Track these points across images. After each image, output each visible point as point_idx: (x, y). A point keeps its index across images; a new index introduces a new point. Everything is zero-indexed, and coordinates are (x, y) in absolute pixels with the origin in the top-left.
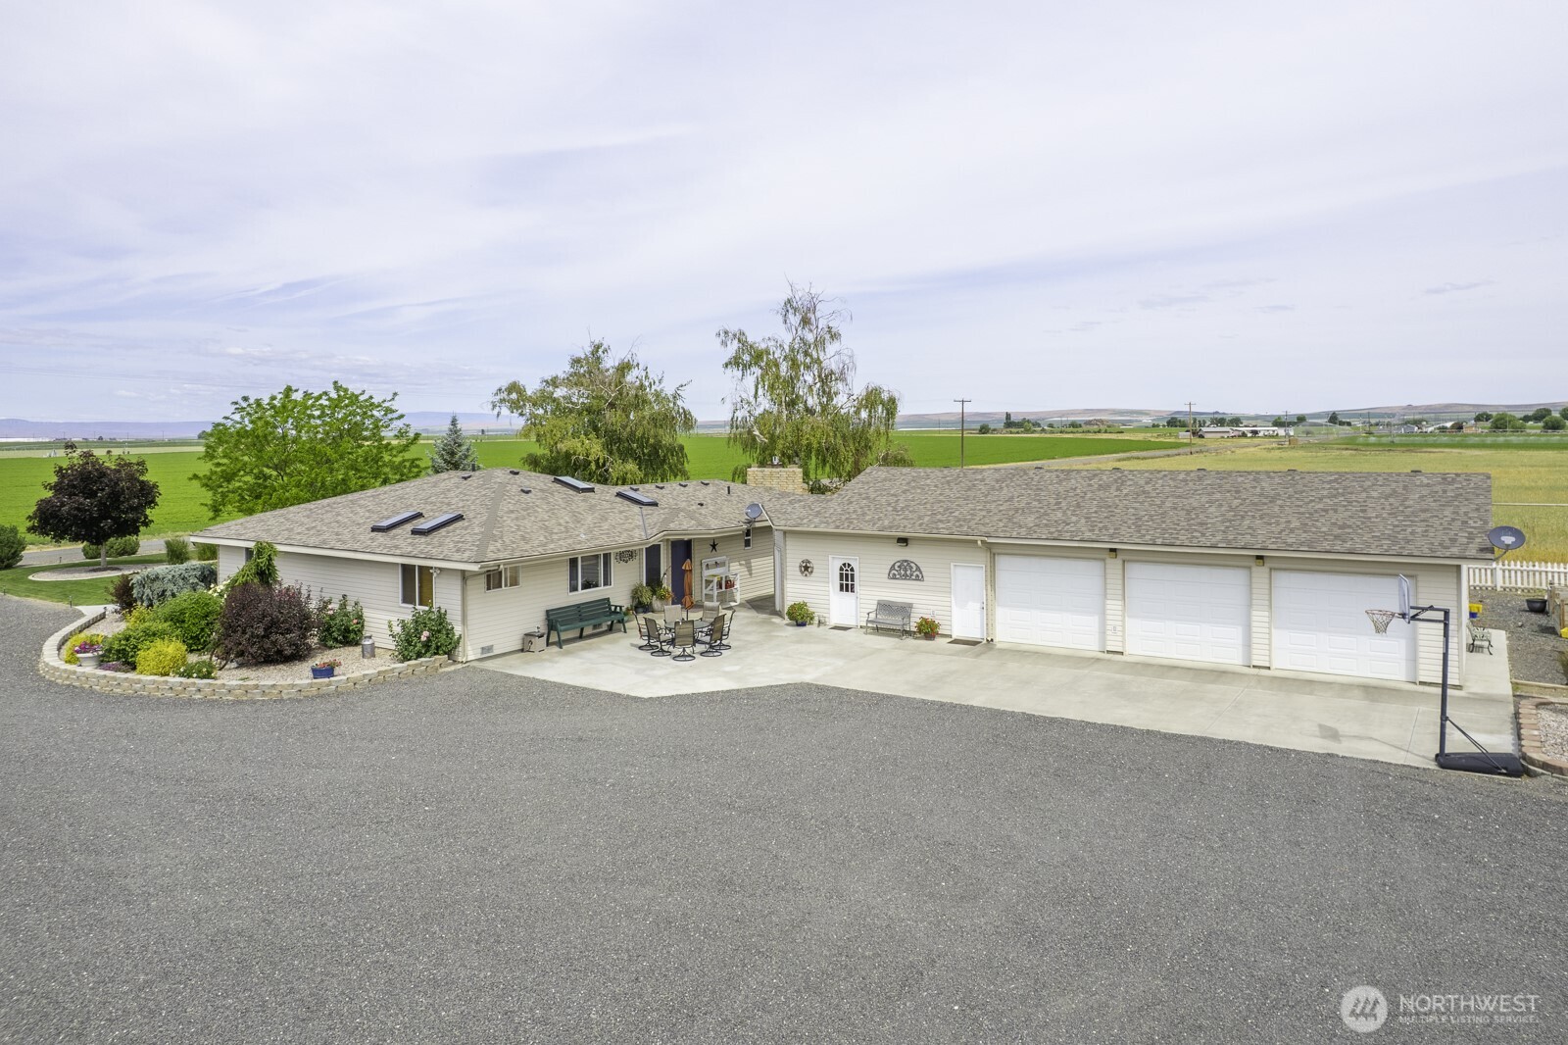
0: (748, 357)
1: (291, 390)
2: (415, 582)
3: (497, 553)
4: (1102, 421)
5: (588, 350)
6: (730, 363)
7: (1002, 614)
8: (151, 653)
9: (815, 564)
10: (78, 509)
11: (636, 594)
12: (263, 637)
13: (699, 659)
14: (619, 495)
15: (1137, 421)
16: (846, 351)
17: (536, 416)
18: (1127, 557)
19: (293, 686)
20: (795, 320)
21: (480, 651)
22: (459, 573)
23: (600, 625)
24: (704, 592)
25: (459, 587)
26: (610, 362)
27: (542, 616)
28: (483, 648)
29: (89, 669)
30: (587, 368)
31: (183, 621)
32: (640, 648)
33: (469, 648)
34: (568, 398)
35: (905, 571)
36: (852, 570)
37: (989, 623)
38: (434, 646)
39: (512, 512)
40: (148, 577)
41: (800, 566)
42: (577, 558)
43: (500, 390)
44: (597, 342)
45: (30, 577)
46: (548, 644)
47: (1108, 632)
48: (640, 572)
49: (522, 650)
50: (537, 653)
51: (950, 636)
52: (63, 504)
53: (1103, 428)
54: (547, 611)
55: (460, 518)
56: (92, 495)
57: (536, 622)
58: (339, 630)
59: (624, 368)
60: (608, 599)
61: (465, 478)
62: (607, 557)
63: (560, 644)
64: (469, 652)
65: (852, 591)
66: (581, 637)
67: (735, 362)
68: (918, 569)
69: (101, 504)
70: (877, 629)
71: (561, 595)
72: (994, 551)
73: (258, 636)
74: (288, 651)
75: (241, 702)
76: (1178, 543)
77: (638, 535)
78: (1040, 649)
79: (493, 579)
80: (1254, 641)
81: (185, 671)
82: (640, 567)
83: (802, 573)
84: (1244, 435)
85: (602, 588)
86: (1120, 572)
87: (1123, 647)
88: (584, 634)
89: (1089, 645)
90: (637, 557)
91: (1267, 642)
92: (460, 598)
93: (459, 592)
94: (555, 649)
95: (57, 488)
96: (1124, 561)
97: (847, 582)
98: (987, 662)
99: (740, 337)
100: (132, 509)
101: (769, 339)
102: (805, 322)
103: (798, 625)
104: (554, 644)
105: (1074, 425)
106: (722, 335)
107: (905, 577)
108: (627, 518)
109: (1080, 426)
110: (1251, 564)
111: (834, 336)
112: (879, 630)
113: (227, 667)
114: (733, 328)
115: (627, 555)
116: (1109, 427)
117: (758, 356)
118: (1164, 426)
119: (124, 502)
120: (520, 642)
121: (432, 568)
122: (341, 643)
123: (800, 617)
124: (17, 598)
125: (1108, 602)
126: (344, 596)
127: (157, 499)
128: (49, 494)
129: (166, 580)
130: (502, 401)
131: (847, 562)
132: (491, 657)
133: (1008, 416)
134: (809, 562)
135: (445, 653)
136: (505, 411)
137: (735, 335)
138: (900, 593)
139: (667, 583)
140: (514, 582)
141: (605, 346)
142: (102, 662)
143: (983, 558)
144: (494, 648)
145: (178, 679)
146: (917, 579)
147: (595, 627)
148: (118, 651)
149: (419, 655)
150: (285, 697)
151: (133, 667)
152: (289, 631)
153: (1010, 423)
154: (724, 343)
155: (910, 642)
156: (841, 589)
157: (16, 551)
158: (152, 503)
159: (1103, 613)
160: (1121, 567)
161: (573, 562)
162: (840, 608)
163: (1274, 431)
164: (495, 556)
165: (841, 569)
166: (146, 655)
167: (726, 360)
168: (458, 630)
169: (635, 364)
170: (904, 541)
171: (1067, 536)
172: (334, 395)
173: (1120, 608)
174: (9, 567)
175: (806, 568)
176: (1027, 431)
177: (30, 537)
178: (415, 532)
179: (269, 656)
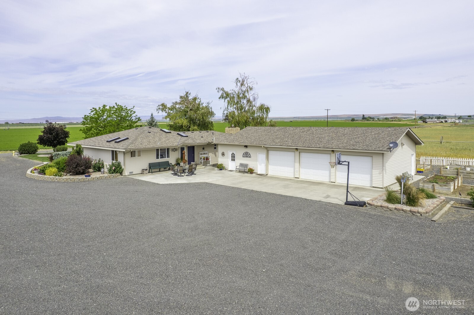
0: (225, 95)
1: (105, 106)
2: (114, 155)
3: (132, 147)
4: (396, 118)
5: (185, 94)
6: (221, 97)
7: (270, 167)
8: (49, 171)
9: (225, 153)
10: (48, 138)
11: (177, 160)
12: (76, 168)
13: (185, 177)
14: (178, 134)
15: (410, 117)
16: (256, 93)
17: (170, 113)
18: (300, 151)
19: (78, 179)
20: (239, 84)
21: (129, 173)
22: (123, 152)
23: (166, 168)
24: (200, 161)
25: (123, 156)
26: (191, 97)
27: (148, 165)
28: (130, 172)
29: (36, 174)
30: (185, 99)
31: (60, 164)
32: (172, 174)
33: (126, 172)
34: (179, 108)
35: (247, 155)
36: (234, 155)
37: (267, 170)
38: (116, 171)
39: (142, 137)
40: (56, 154)
41: (222, 154)
42: (159, 149)
43: (159, 105)
44: (187, 91)
45: (38, 156)
46: (149, 172)
47: (296, 172)
48: (179, 154)
49: (142, 174)
50: (145, 174)
51: (257, 173)
52: (44, 137)
53: (396, 120)
54: (149, 164)
55: (128, 138)
56: (52, 134)
57: (146, 166)
58: (97, 167)
59: (195, 99)
60: (168, 161)
61: (136, 129)
62: (168, 149)
63: (152, 172)
64: (126, 173)
65: (234, 161)
66: (160, 171)
67: (222, 97)
68: (250, 154)
69: (54, 136)
70: (240, 171)
71: (153, 159)
72: (268, 149)
73: (74, 167)
74: (82, 171)
75: (65, 182)
76: (311, 146)
77: (175, 144)
78: (279, 177)
79: (133, 154)
80: (331, 175)
81: (55, 175)
82: (179, 153)
83: (222, 155)
84: (442, 122)
85: (167, 158)
86: (299, 155)
87: (299, 176)
88: (160, 170)
89: (291, 176)
90: (178, 150)
91: (334, 175)
92: (123, 159)
93: (123, 157)
94: (151, 173)
95: (44, 132)
96: (300, 152)
97: (233, 158)
98: (265, 180)
99: (223, 89)
100: (62, 138)
101: (232, 90)
102: (242, 85)
103: (220, 170)
104: (150, 172)
105: (386, 119)
106: (218, 89)
107: (247, 157)
108: (175, 140)
109: (389, 119)
110: (330, 153)
111: (251, 89)
112: (240, 172)
113: (67, 175)
114: (221, 87)
115: (175, 150)
116: (399, 119)
117: (227, 95)
118: (418, 119)
119: (59, 136)
120: (141, 171)
121: (117, 151)
122: (98, 171)
123: (221, 168)
124: (31, 160)
125: (296, 164)
126: (100, 159)
127: (69, 136)
128: (42, 134)
129: (61, 155)
130: (159, 109)
131: (233, 152)
132: (132, 175)
133: (363, 116)
134: (224, 153)
135: (119, 173)
136: (160, 111)
137: (221, 89)
138: (245, 161)
139: (186, 158)
140: (139, 155)
141: (189, 92)
142: (39, 173)
143: (265, 151)
144: (133, 172)
145: (54, 177)
146: (250, 157)
147: (164, 169)
148: (42, 170)
149: (113, 173)
150: (76, 181)
151: (45, 174)
152: (82, 166)
153: (364, 118)
154: (218, 92)
155: (246, 174)
156: (232, 160)
157: (36, 149)
158: (68, 137)
159: (294, 167)
160: (299, 154)
161: (157, 150)
162: (231, 165)
163: (454, 121)
164: (130, 148)
165: (232, 155)
166: (47, 171)
167: (219, 96)
168: (123, 167)
169: (198, 98)
170: (246, 146)
171: (284, 145)
172: (116, 107)
173: (298, 165)
174: (34, 153)
175: (223, 154)
176: (368, 120)
177: (39, 146)
178: (115, 142)
179: (77, 173)
